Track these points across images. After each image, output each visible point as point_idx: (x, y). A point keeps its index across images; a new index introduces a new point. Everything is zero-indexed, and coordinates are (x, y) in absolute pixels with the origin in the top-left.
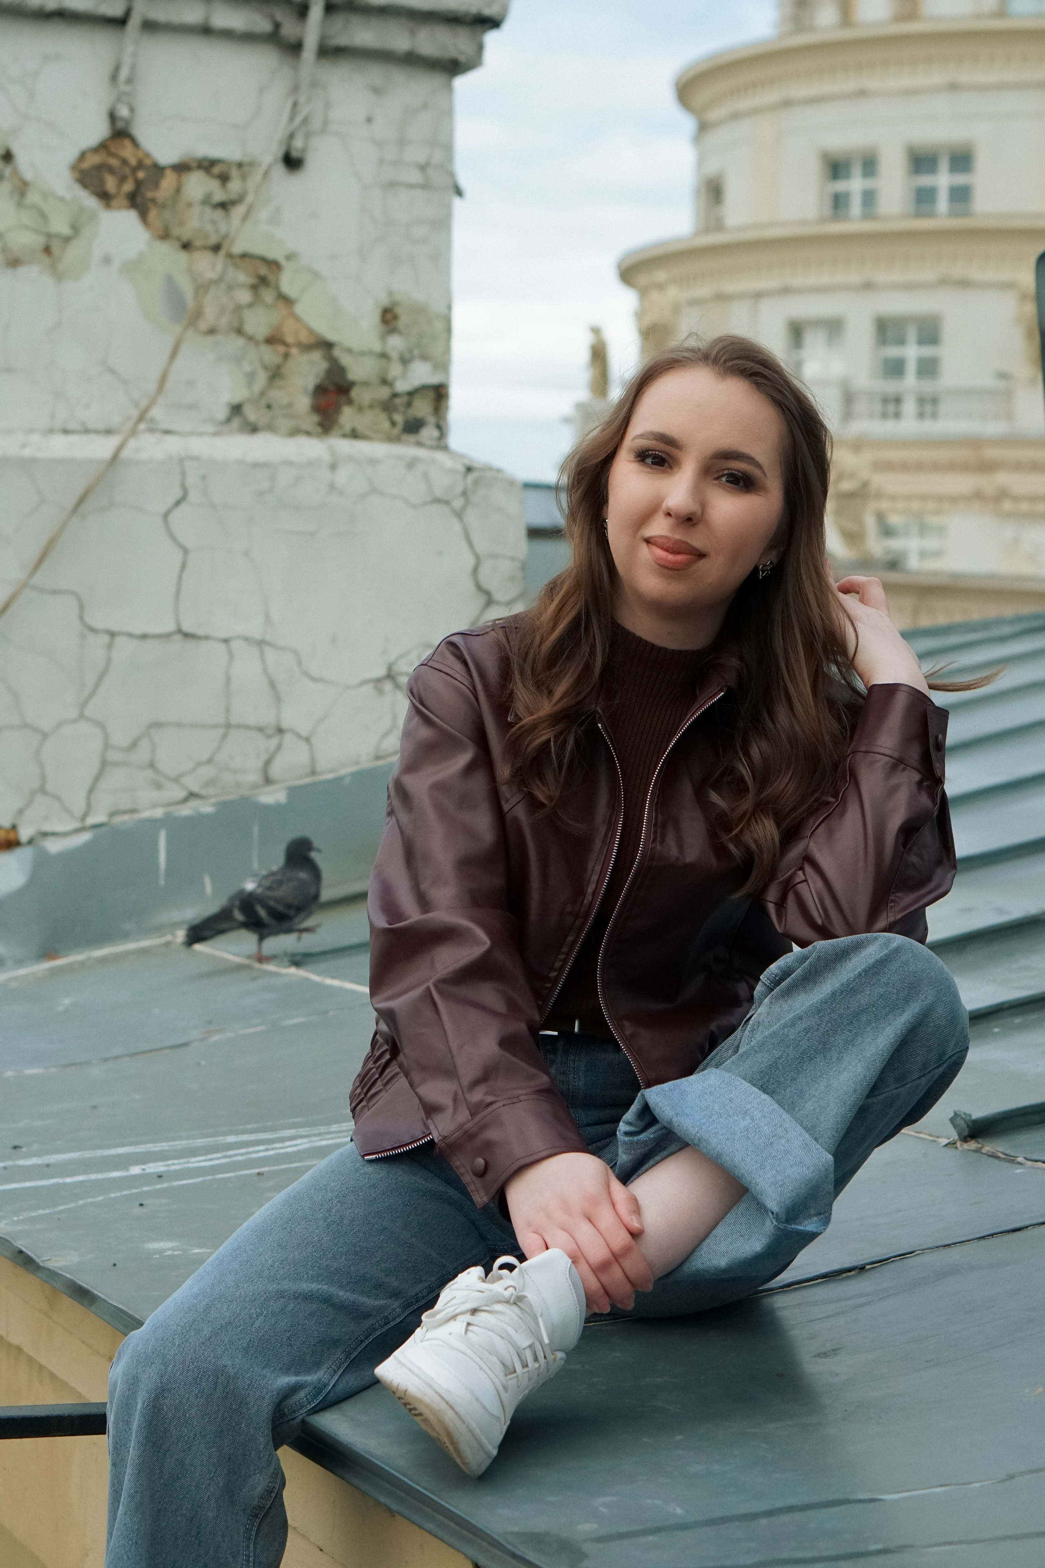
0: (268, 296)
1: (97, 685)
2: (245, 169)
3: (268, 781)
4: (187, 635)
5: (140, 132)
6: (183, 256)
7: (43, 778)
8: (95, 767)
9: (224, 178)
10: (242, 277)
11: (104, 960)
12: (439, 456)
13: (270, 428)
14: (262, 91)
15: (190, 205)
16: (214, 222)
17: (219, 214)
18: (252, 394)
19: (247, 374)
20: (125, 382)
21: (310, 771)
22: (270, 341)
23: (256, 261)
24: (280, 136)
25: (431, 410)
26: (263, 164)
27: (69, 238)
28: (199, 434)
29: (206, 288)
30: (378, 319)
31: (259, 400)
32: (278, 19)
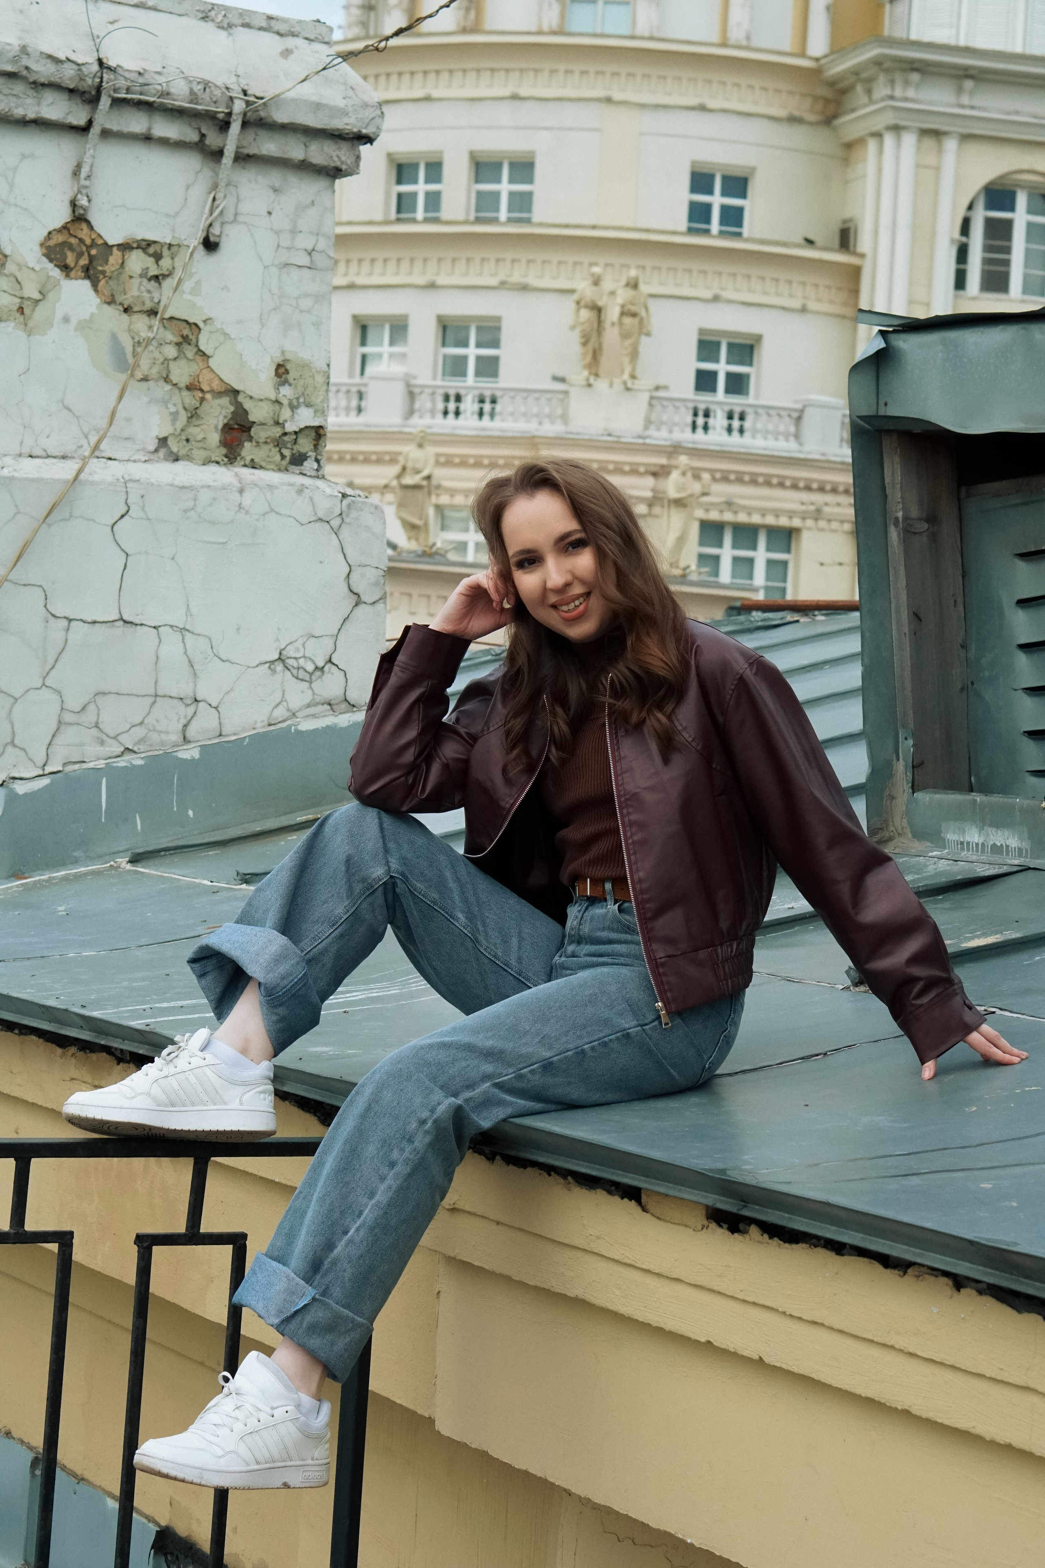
0: (190, 352)
1: (56, 661)
2: (173, 249)
3: (186, 740)
4: (125, 622)
5: (93, 217)
6: (125, 317)
7: (14, 733)
8: (54, 725)
9: (158, 257)
10: (170, 336)
11: (65, 879)
12: (319, 483)
13: (188, 458)
14: (188, 188)
15: (131, 277)
16: (149, 292)
17: (153, 283)
18: (175, 430)
19: (171, 414)
20: (77, 417)
21: (218, 734)
22: (188, 388)
23: (180, 323)
24: (203, 225)
25: (312, 447)
26: (188, 247)
27: (38, 301)
28: (135, 461)
29: (143, 345)
30: (274, 373)
31: (180, 434)
32: (203, 131)
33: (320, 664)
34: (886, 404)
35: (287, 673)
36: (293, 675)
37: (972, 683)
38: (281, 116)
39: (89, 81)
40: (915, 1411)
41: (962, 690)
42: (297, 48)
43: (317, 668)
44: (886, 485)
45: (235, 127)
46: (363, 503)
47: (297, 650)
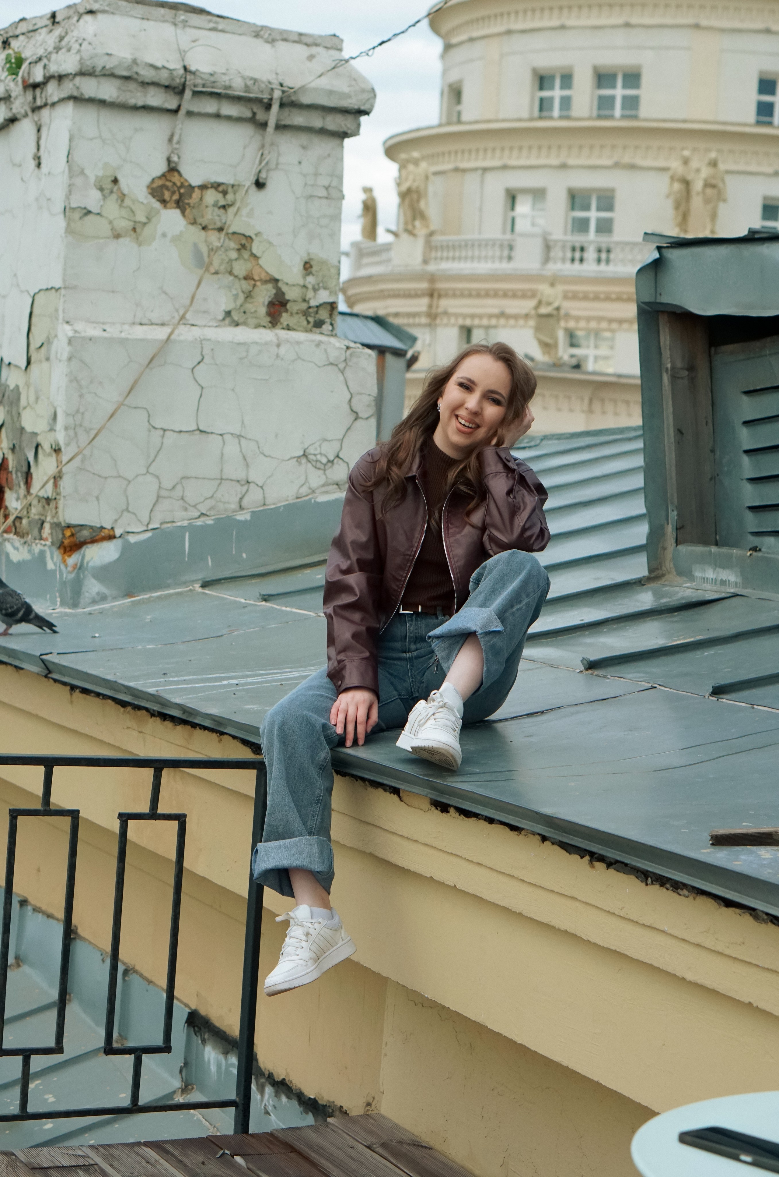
0: (246, 254)
1: (156, 456)
2: (235, 188)
3: (241, 508)
4: (201, 431)
5: (181, 169)
6: (203, 233)
7: (128, 504)
8: (154, 499)
9: (225, 193)
10: (233, 245)
11: (159, 598)
12: (332, 340)
13: (245, 324)
14: (245, 147)
15: (207, 207)
16: (219, 216)
17: (222, 211)
18: (236, 305)
19: (234, 295)
20: (171, 298)
21: (262, 504)
22: (246, 278)
23: (240, 236)
24: (254, 171)
25: (328, 316)
26: (244, 186)
27: (145, 224)
28: (209, 327)
29: (214, 251)
30: (302, 267)
31: (239, 309)
32: (255, 110)
33: (331, 458)
34: (661, 294)
35: (309, 465)
36: (313, 466)
37: (718, 475)
38: (306, 100)
39: (178, 81)
41: (711, 479)
42: (318, 54)
43: (329, 461)
44: (661, 346)
45: (275, 108)
46: (361, 353)
47: (316, 449)
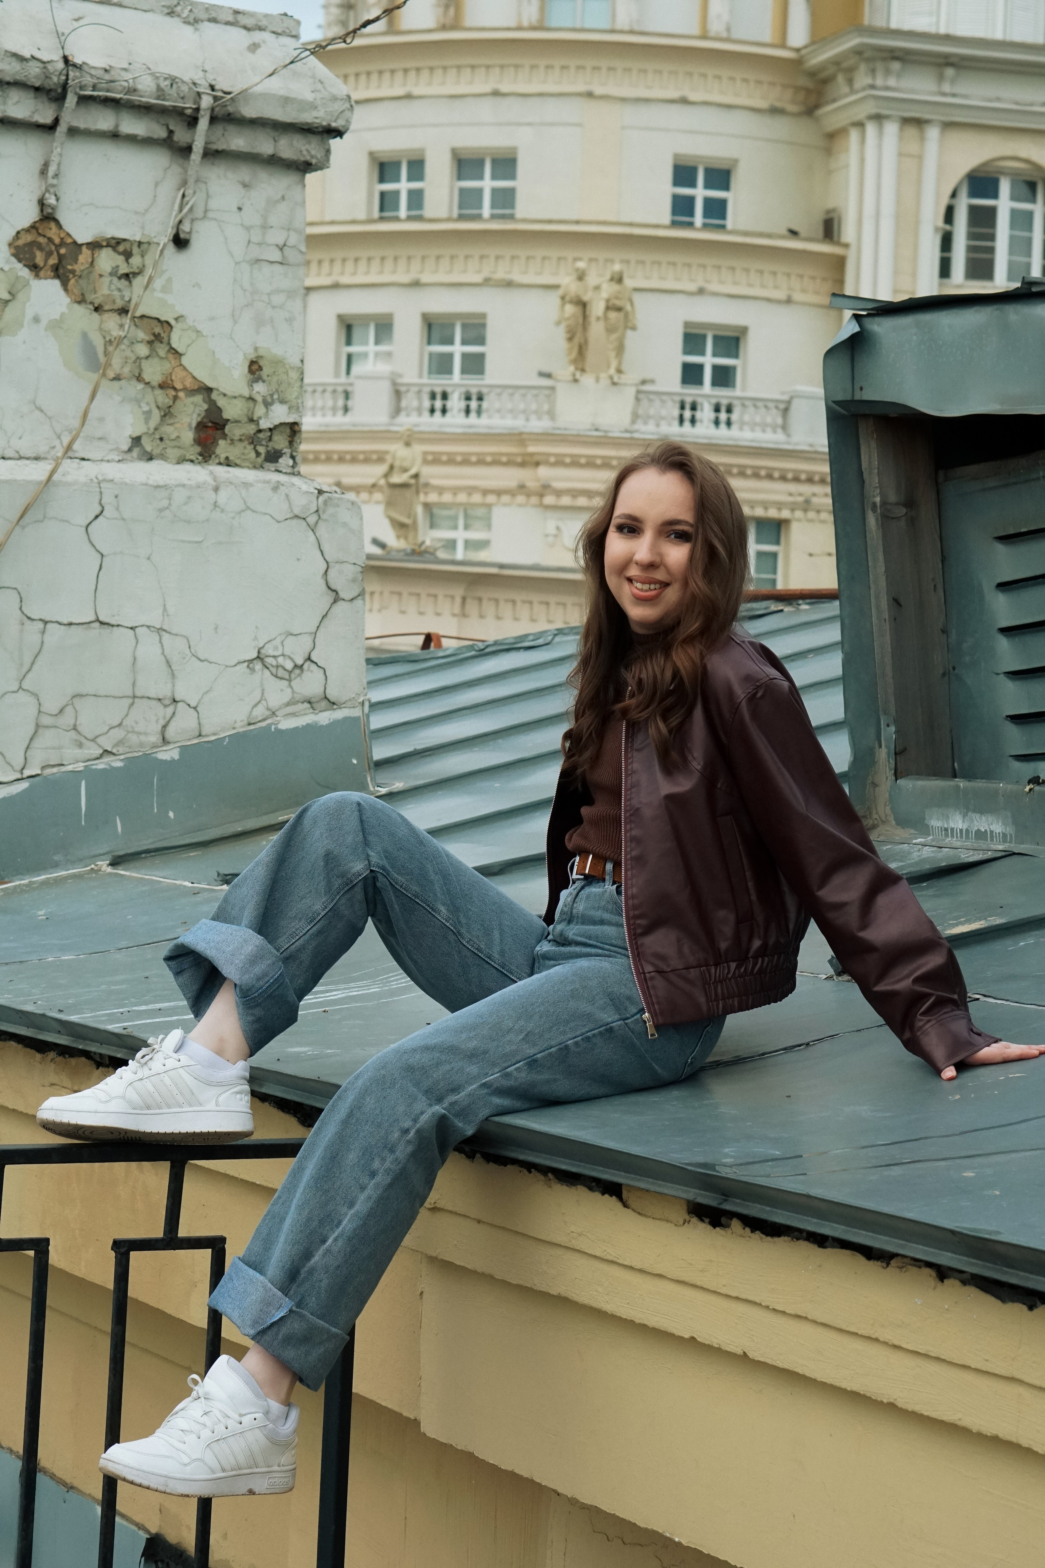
0: (162, 350)
1: (33, 663)
2: (144, 247)
3: (165, 741)
4: (102, 623)
5: (61, 217)
6: (95, 315)
8: (31, 729)
9: (128, 255)
10: (141, 335)
11: (45, 883)
12: (295, 480)
13: (163, 457)
14: (157, 184)
15: (101, 276)
16: (119, 290)
17: (124, 282)
18: (149, 429)
19: (144, 413)
20: (50, 418)
21: (197, 734)
22: (162, 386)
23: (151, 321)
24: (172, 222)
25: (287, 444)
26: (158, 244)
27: (7, 302)
28: (108, 461)
29: (115, 344)
30: (246, 370)
31: (153, 433)
32: (171, 128)
33: (300, 662)
34: (861, 389)
35: (267, 672)
36: (272, 674)
37: (954, 668)
38: (249, 112)
39: (55, 79)
40: (900, 1404)
41: (944, 675)
42: (264, 42)
43: (296, 666)
44: (863, 470)
45: (203, 123)
46: (339, 499)
47: (276, 648)
